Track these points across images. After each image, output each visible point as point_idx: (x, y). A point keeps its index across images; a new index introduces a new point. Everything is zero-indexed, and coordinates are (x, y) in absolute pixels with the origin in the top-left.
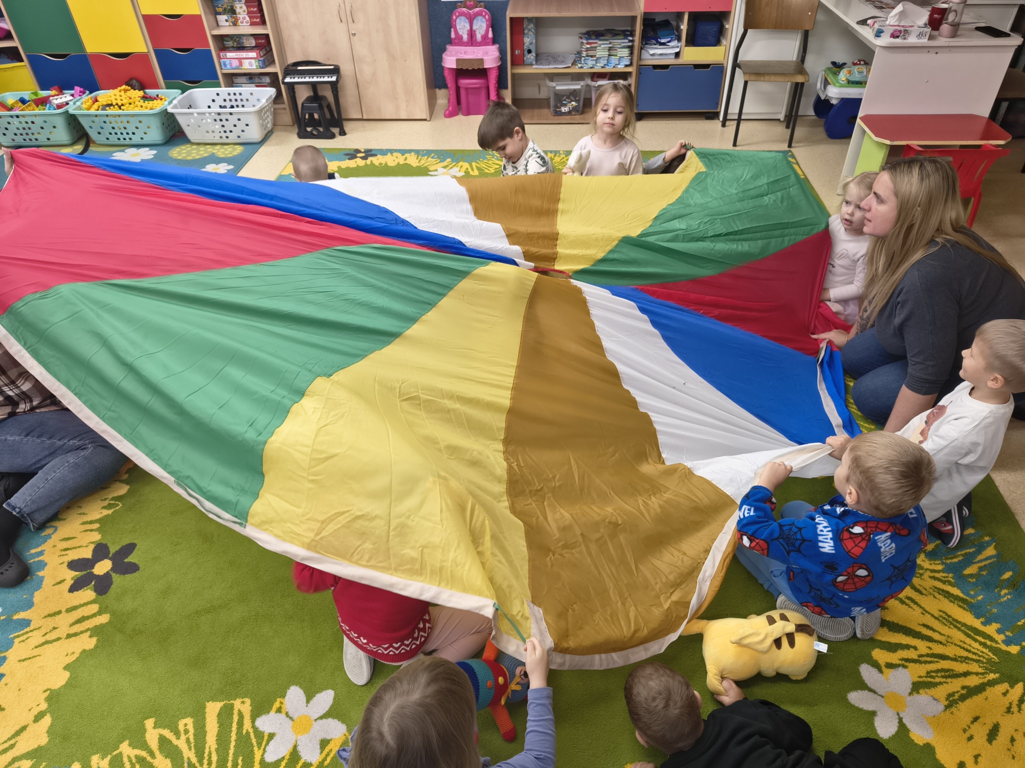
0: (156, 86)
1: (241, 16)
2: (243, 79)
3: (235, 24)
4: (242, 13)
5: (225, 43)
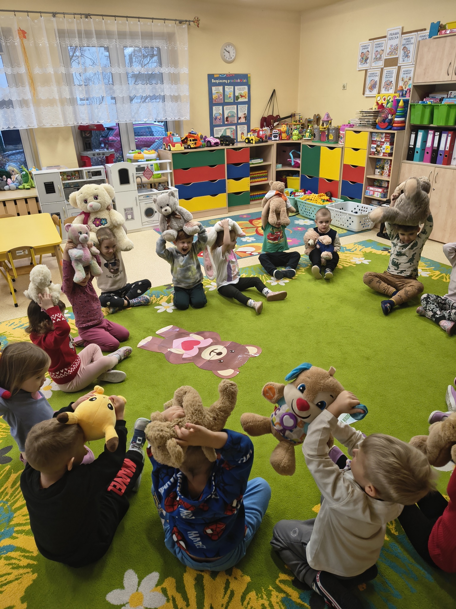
0: (336, 197)
1: (385, 171)
2: (376, 202)
3: (381, 174)
4: (386, 170)
5: (375, 183)
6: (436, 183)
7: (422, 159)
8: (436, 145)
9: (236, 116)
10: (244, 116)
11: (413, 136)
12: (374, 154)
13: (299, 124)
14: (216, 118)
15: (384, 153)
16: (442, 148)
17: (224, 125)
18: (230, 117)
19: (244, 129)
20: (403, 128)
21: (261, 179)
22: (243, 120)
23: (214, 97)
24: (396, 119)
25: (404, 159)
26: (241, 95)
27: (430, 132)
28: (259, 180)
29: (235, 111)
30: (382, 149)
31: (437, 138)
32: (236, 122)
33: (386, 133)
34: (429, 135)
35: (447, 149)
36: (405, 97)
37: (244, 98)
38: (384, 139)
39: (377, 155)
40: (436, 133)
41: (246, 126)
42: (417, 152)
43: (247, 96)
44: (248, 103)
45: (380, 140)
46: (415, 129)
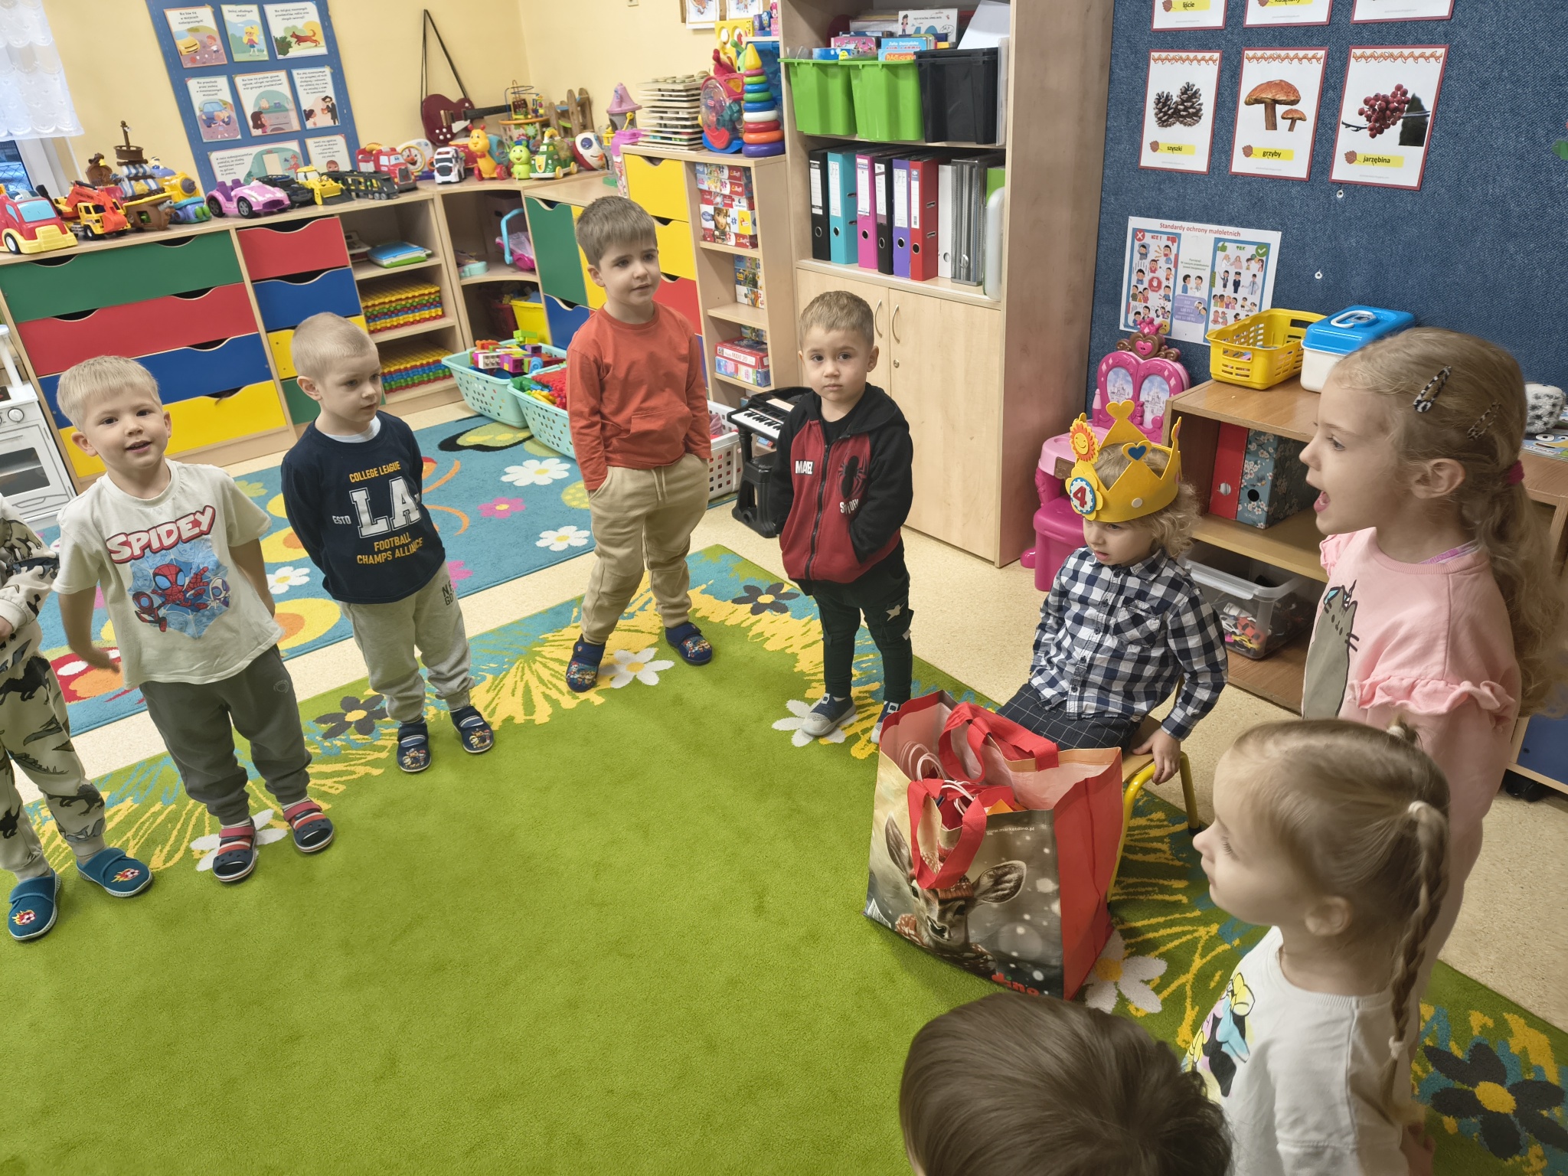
3: (754, 308)
6: (898, 341)
7: (852, 258)
8: (882, 209)
9: (291, 106)
10: (323, 105)
11: (816, 174)
12: (714, 239)
13: (532, 124)
14: (210, 121)
15: (737, 236)
16: (900, 220)
17: (248, 141)
18: (269, 110)
19: (335, 148)
20: (777, 148)
21: (417, 316)
22: (323, 120)
23: (181, 45)
24: (748, 117)
25: (803, 257)
26: (294, 35)
27: (859, 161)
28: (410, 317)
29: (285, 89)
30: (729, 220)
31: (881, 181)
32: (296, 126)
33: (731, 168)
34: (859, 171)
35: (915, 223)
36: (769, 34)
37: (308, 44)
38: (728, 186)
39: (720, 241)
40: (877, 165)
41: (340, 141)
42: (836, 232)
43: (320, 36)
44: (332, 59)
45: (718, 190)
46: (819, 149)
